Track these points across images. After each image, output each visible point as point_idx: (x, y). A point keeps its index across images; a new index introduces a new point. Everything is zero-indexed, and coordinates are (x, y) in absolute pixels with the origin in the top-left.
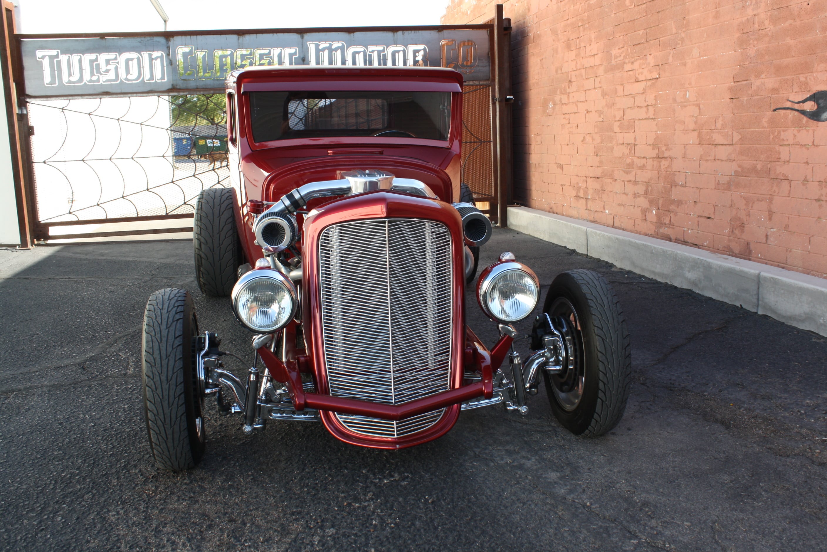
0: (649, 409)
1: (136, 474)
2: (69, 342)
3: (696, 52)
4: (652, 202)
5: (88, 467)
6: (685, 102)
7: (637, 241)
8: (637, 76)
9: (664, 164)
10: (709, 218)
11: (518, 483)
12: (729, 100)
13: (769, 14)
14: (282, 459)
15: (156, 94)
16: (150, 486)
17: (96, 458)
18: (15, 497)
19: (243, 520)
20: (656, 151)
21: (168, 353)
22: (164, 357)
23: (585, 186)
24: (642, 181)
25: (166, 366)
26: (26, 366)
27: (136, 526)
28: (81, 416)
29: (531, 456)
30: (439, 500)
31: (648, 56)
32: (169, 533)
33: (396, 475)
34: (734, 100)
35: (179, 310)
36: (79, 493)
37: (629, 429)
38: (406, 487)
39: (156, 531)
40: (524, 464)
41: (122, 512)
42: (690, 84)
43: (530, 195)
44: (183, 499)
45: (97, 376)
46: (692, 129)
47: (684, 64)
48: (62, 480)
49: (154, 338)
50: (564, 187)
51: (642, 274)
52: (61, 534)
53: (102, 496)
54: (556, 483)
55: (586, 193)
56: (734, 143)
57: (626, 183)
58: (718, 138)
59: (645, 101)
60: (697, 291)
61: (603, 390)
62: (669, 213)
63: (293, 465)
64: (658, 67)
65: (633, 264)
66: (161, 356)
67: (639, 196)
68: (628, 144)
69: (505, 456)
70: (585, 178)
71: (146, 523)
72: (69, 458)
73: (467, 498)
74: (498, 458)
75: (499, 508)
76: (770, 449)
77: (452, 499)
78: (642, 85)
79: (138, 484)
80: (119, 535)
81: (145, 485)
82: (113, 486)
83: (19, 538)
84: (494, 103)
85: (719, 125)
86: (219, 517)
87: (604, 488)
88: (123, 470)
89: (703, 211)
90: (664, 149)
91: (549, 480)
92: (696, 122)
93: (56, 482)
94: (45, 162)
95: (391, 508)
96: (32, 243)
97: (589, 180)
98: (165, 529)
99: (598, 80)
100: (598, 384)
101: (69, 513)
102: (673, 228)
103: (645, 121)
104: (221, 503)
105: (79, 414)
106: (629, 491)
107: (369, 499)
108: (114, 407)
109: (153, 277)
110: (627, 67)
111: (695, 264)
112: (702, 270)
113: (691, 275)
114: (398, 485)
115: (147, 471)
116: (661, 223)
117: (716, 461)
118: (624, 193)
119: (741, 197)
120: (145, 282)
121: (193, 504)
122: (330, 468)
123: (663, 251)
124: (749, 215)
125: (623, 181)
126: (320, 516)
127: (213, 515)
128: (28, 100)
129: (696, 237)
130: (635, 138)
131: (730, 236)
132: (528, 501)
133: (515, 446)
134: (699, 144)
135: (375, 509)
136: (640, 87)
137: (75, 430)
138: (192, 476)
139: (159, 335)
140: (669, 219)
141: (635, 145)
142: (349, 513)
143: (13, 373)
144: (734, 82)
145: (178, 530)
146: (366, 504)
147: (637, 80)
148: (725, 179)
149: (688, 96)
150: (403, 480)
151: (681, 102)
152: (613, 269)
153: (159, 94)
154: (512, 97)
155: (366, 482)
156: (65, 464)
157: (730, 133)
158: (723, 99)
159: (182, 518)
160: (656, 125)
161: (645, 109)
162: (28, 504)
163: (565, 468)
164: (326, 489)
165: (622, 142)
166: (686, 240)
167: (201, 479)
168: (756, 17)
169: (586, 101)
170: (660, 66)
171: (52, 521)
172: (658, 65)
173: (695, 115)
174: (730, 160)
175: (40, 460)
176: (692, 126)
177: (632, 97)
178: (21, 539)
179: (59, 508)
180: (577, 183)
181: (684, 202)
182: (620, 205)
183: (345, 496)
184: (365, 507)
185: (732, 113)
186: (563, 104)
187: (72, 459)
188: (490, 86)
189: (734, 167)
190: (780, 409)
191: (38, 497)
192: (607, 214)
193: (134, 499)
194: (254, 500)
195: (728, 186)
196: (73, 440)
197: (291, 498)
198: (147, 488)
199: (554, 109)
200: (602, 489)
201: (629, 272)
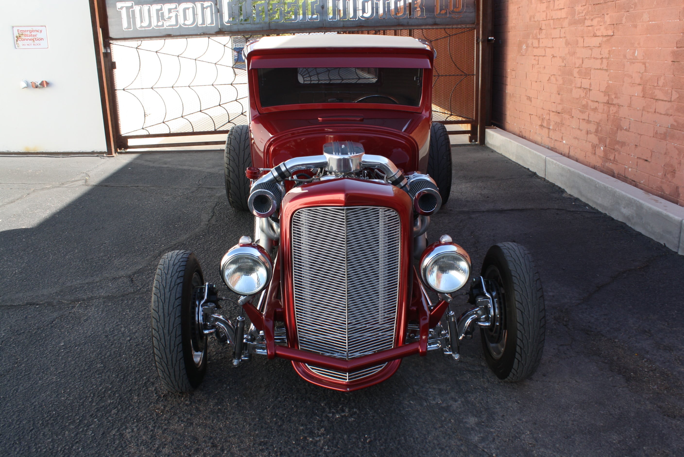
0: (565, 354)
1: (152, 392)
2: (126, 253)
3: (646, 17)
4: (601, 140)
5: (119, 382)
6: (634, 59)
7: (585, 175)
8: (595, 31)
9: (613, 109)
10: (646, 160)
11: (442, 426)
12: (671, 63)
14: (263, 385)
15: (207, 36)
16: (160, 405)
17: (126, 373)
18: (63, 408)
19: (223, 447)
20: (607, 98)
21: (170, 312)
22: (166, 315)
23: (548, 118)
24: (594, 121)
25: (167, 322)
26: (92, 276)
27: (143, 445)
28: (123, 329)
29: (459, 398)
30: (375, 440)
31: (606, 15)
32: (166, 454)
33: (347, 410)
34: (676, 63)
35: (180, 275)
36: (108, 408)
37: (544, 375)
38: (352, 424)
39: (157, 452)
40: (451, 406)
41: (135, 430)
42: (639, 44)
43: (505, 118)
44: (182, 421)
45: (140, 289)
46: (638, 83)
47: (635, 26)
48: (98, 393)
49: (159, 299)
50: (532, 116)
51: (587, 202)
52: (89, 448)
53: (124, 412)
54: (473, 429)
55: (549, 124)
56: (672, 100)
57: (581, 120)
58: (659, 94)
59: (601, 54)
60: (630, 225)
61: (520, 352)
62: (614, 151)
63: (270, 393)
64: (612, 26)
65: (580, 192)
66: (164, 315)
67: (591, 134)
68: (584, 88)
69: (437, 396)
70: (548, 112)
71: (151, 443)
72: (107, 372)
73: (398, 439)
74: (431, 398)
75: (422, 452)
76: (660, 407)
77: (386, 440)
78: (599, 40)
79: (152, 402)
80: (130, 453)
81: (157, 403)
82: (134, 403)
83: (59, 449)
84: (478, 44)
85: (661, 83)
86: (205, 441)
87: (511, 438)
88: (143, 387)
89: (642, 154)
90: (613, 97)
91: (468, 426)
92: (641, 78)
93: (94, 395)
94: (124, 90)
95: (336, 446)
96: (116, 151)
97: (552, 114)
98: (164, 450)
99: (563, 31)
100: (515, 348)
101: (98, 427)
102: (617, 164)
103: (599, 71)
104: (209, 427)
105: (121, 327)
106: (531, 444)
107: (321, 433)
108: (148, 322)
109: (199, 188)
110: (588, 23)
111: (630, 203)
112: (635, 208)
113: (626, 211)
114: (346, 421)
115: (161, 389)
116: (607, 158)
117: (611, 417)
118: (579, 129)
119: (675, 147)
120: (192, 192)
121: (189, 427)
122: (297, 399)
123: (605, 187)
124: (680, 163)
125: (579, 119)
126: (280, 448)
127: (201, 439)
128: (111, 42)
129: (635, 175)
130: (590, 84)
131: (663, 179)
132: (446, 446)
133: (448, 386)
134: (643, 97)
135: (323, 445)
136: (597, 41)
137: (115, 343)
138: (193, 397)
139: (163, 297)
140: (614, 156)
141: (590, 90)
142: (303, 448)
143: (81, 283)
144: (677, 47)
145: (173, 452)
146: (318, 439)
147: (595, 35)
148: (662, 130)
149: (636, 55)
150: (351, 416)
151: (630, 59)
152: (564, 195)
153: (209, 36)
154: (493, 38)
155: (322, 415)
156: (103, 377)
157: (670, 91)
158: (666, 61)
159: (178, 440)
160: (608, 76)
161: (599, 61)
162: (71, 415)
163: (483, 413)
164: (289, 421)
165: (579, 86)
166: (626, 176)
167: (199, 401)
169: (553, 47)
170: (615, 25)
171: (85, 435)
172: (613, 24)
173: (641, 72)
174: (668, 115)
175: (86, 372)
176: (638, 81)
177: (590, 49)
178: (61, 450)
179: (92, 421)
180: (542, 115)
181: (627, 144)
182: (575, 138)
183: (303, 429)
184: (317, 442)
185: (673, 74)
186: (534, 47)
187: (109, 373)
188: (474, 29)
189: (670, 121)
190: (678, 363)
191: (79, 409)
192: (564, 144)
193: (147, 417)
194: (234, 427)
195: (664, 137)
196: (113, 353)
197: (262, 427)
198: (158, 407)
199: (526, 50)
200: (509, 439)
201: (577, 199)
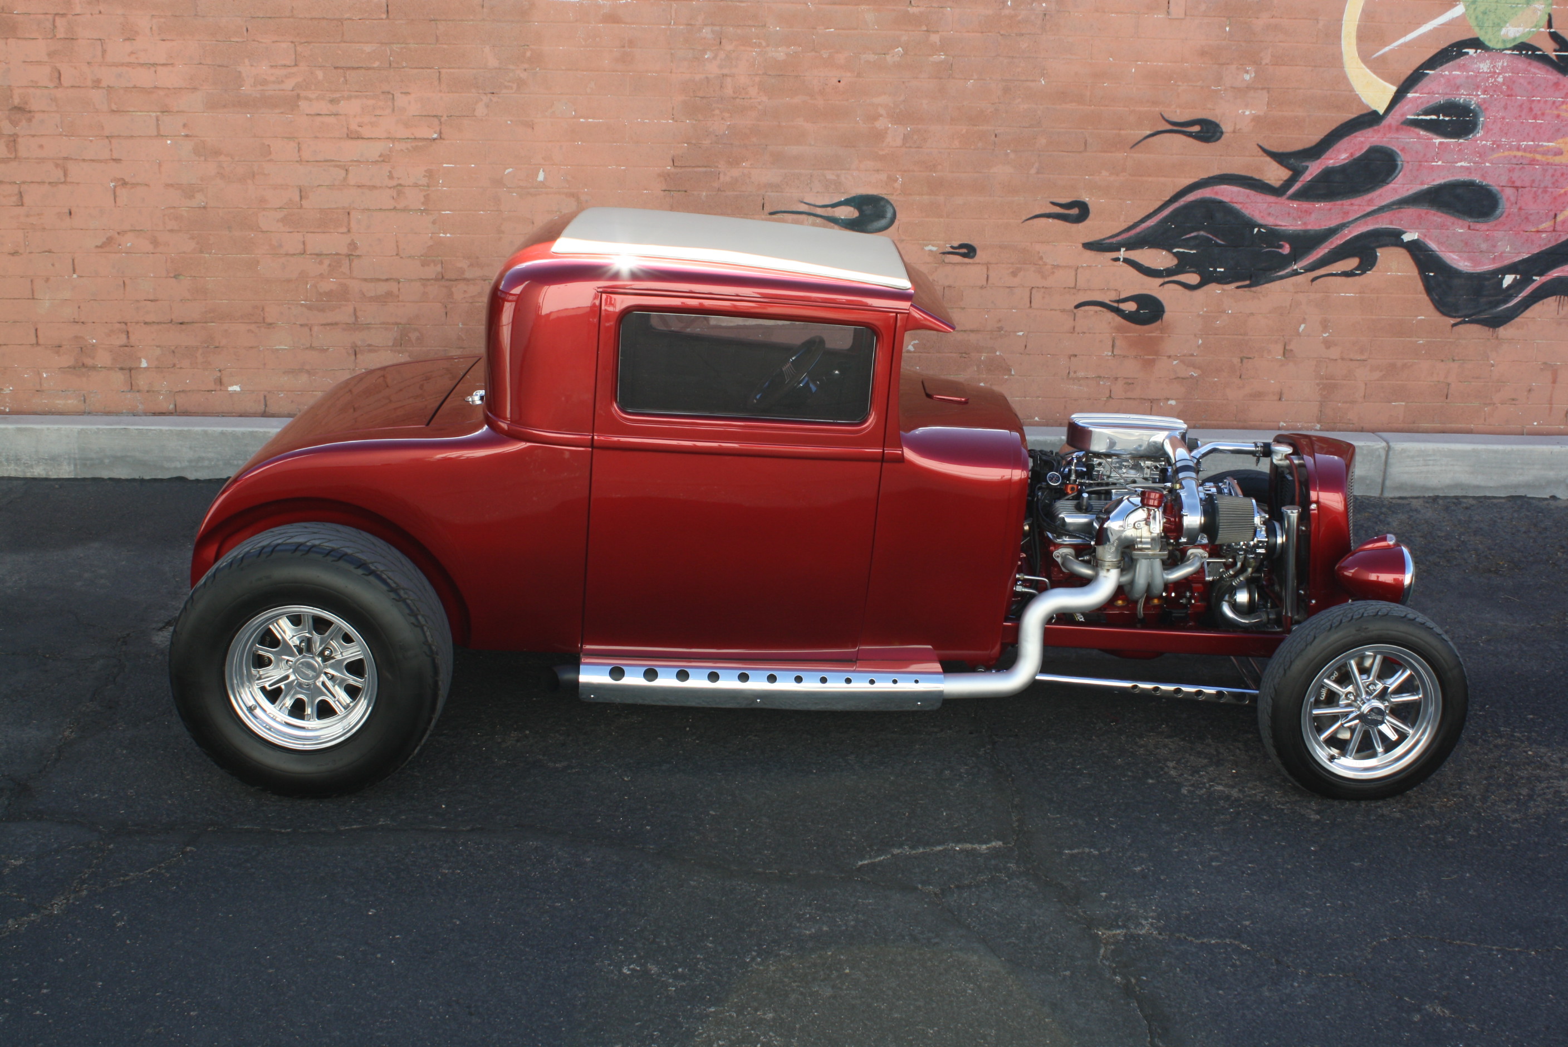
3: (562, 108)
6: (531, 188)
8: (353, 127)
9: (465, 290)
12: (662, 193)
13: (757, 79)
20: (435, 269)
23: (118, 343)
24: (384, 323)
31: (398, 95)
34: (676, 193)
42: (548, 158)
47: (528, 125)
55: (125, 357)
59: (390, 177)
64: (436, 121)
67: (372, 349)
68: (321, 255)
70: (119, 326)
90: (463, 264)
97: (140, 329)
99: (173, 119)
110: (313, 107)
118: (311, 348)
125: (304, 325)
130: (352, 244)
141: (352, 256)
144: (675, 167)
147: (354, 136)
149: (540, 179)
151: (519, 187)
158: (646, 189)
160: (434, 222)
161: (389, 192)
165: (295, 251)
168: (729, 80)
170: (445, 118)
172: (437, 116)
177: (336, 166)
182: (294, 371)
